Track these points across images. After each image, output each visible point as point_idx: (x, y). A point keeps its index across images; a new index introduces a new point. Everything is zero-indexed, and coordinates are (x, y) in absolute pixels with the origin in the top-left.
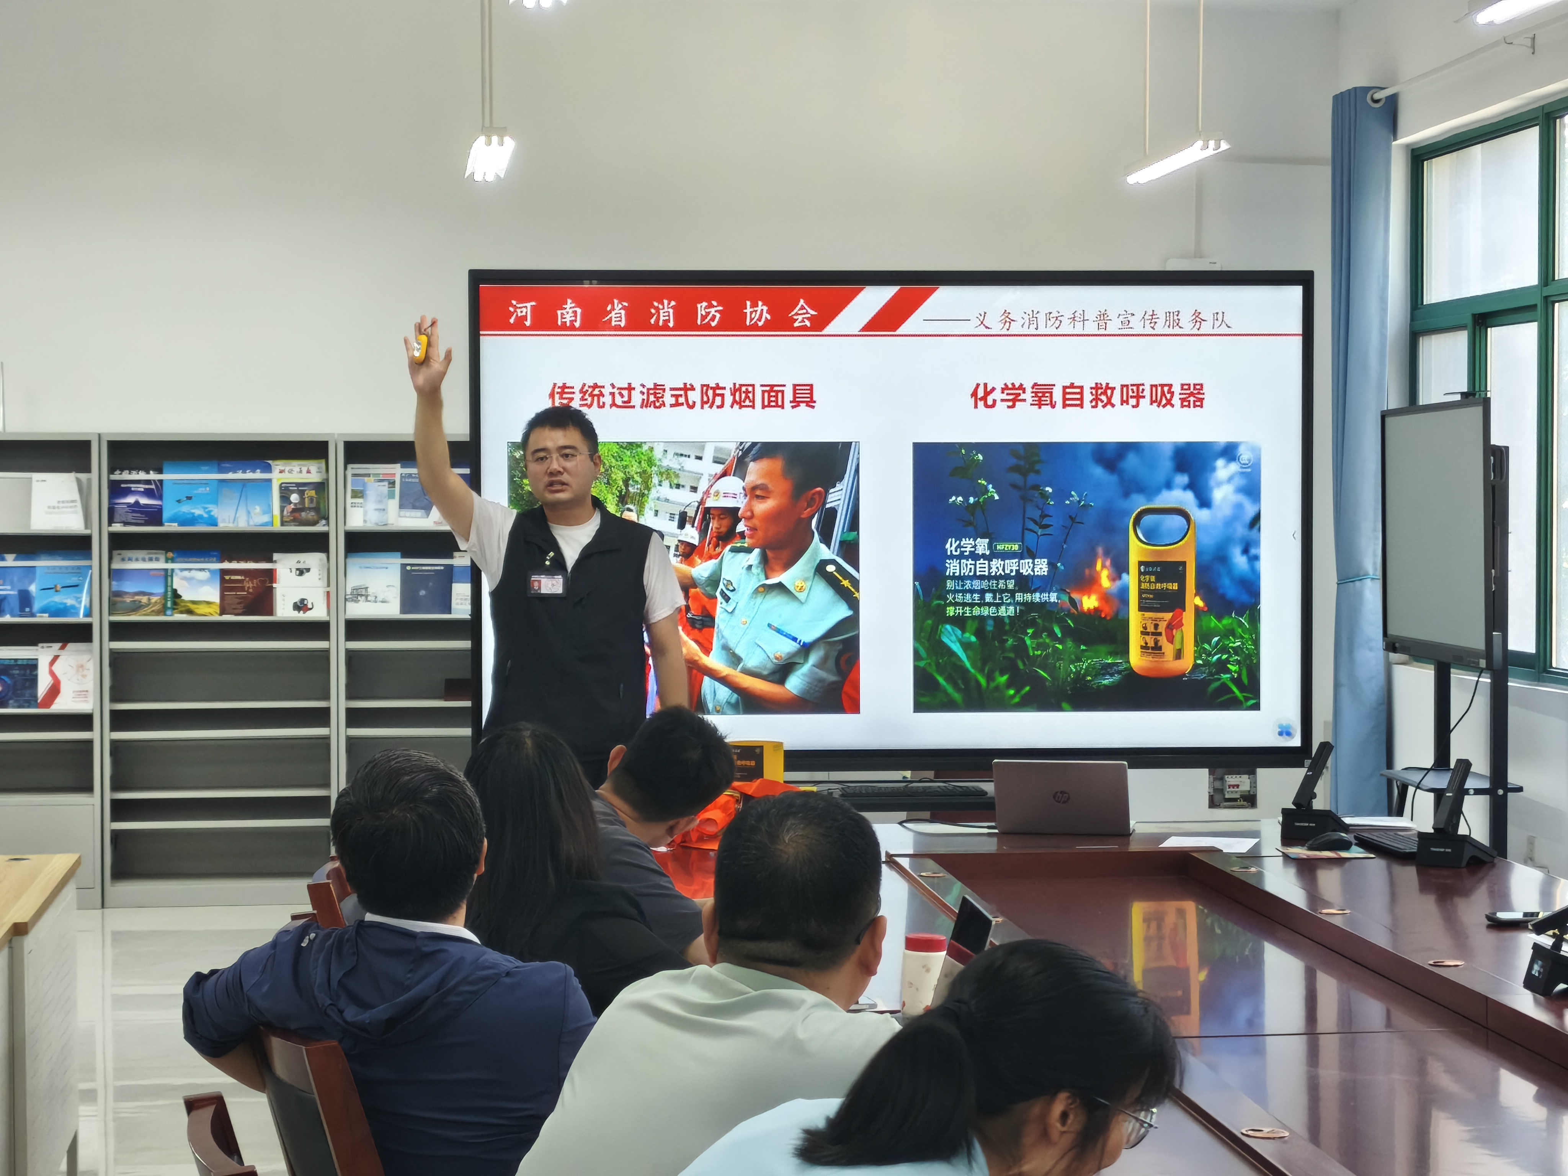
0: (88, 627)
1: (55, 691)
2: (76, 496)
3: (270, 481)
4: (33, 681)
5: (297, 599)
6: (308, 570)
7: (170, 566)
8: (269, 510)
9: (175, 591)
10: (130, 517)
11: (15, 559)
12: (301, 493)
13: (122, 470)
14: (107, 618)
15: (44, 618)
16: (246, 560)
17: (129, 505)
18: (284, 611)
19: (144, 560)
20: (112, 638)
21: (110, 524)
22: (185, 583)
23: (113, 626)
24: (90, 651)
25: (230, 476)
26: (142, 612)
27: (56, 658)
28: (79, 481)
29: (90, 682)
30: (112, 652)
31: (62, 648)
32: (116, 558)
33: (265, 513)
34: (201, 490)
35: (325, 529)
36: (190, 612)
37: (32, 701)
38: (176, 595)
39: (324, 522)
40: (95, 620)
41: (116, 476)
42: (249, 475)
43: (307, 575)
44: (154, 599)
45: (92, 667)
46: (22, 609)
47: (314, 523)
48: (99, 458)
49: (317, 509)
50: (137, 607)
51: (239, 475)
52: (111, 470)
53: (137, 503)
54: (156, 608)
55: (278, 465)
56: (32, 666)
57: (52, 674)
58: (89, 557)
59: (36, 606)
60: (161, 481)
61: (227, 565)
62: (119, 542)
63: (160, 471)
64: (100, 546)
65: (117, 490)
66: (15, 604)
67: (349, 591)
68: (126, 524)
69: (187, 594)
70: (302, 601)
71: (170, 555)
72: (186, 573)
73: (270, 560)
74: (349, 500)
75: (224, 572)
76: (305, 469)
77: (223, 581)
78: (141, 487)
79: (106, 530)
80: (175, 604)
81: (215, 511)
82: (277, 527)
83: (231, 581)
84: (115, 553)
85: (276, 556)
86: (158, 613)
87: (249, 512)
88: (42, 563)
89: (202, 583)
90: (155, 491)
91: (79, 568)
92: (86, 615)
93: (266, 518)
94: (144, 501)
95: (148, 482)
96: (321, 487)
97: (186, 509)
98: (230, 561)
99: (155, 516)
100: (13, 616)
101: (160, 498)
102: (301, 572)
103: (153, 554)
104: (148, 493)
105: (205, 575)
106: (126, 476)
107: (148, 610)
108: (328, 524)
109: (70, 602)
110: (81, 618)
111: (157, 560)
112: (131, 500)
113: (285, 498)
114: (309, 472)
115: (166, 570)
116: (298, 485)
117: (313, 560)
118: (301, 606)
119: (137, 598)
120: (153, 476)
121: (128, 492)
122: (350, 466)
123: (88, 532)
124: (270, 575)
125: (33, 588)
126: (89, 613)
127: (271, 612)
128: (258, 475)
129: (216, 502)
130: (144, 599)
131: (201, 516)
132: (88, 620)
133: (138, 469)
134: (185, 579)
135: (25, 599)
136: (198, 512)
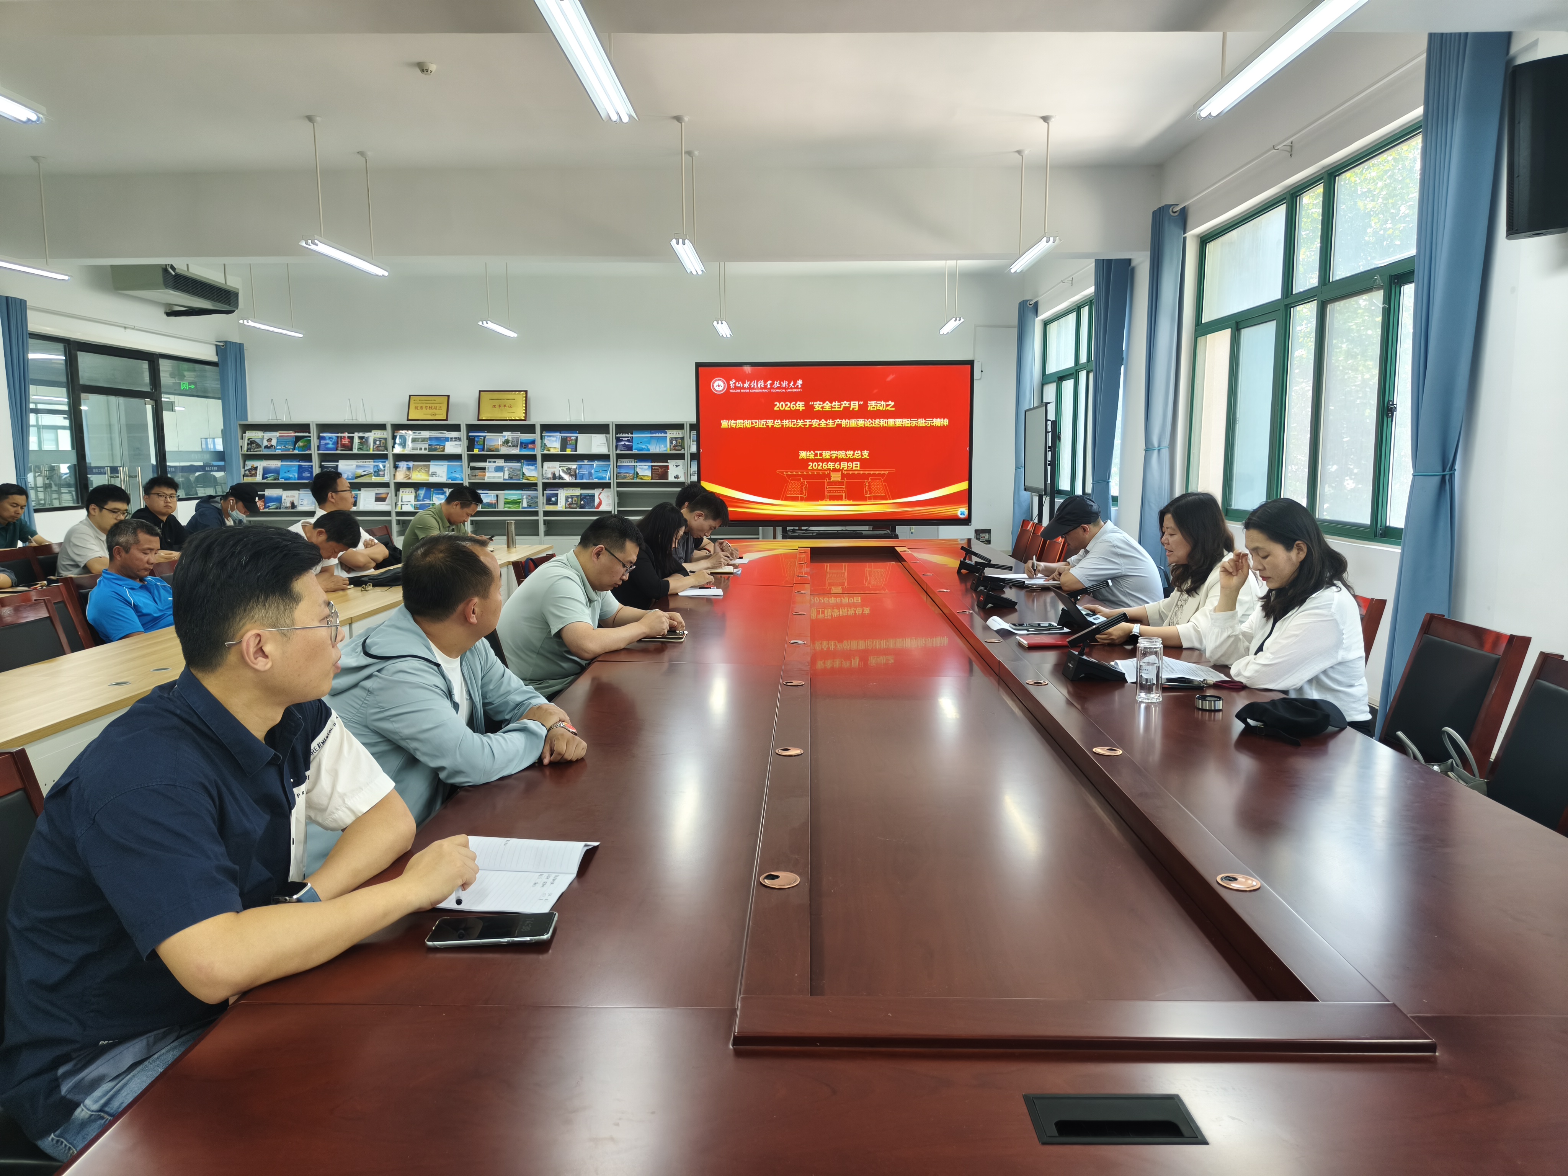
0: (610, 483)
1: (600, 504)
2: (606, 442)
3: (667, 437)
4: (594, 501)
5: (675, 475)
6: (679, 466)
7: (636, 464)
8: (666, 446)
9: (637, 472)
10: (622, 449)
11: (588, 462)
12: (676, 441)
13: (620, 433)
14: (616, 481)
15: (596, 481)
16: (660, 462)
17: (622, 445)
18: (671, 478)
19: (627, 462)
20: (618, 487)
21: (616, 451)
22: (640, 470)
23: (618, 483)
24: (611, 491)
25: (654, 435)
26: (627, 478)
27: (601, 493)
28: (606, 437)
29: (611, 501)
30: (617, 492)
31: (602, 490)
32: (619, 462)
33: (665, 447)
34: (645, 440)
35: (684, 452)
36: (642, 479)
37: (593, 507)
38: (637, 473)
39: (683, 450)
40: (612, 481)
41: (617, 436)
42: (660, 435)
43: (678, 467)
44: (630, 475)
45: (611, 496)
46: (589, 478)
47: (680, 450)
48: (612, 429)
49: (681, 446)
50: (625, 477)
51: (657, 435)
52: (616, 433)
53: (625, 444)
54: (631, 477)
55: (669, 432)
56: (593, 496)
57: (599, 498)
58: (610, 461)
59: (594, 477)
60: (632, 437)
61: (653, 464)
62: (619, 456)
63: (632, 434)
64: (613, 458)
65: (618, 440)
66: (587, 476)
67: (692, 472)
68: (621, 451)
69: (641, 473)
70: (677, 475)
71: (636, 461)
72: (640, 467)
73: (667, 462)
74: (691, 443)
75: (652, 466)
76: (678, 433)
77: (652, 469)
78: (626, 439)
79: (615, 452)
80: (637, 476)
81: (649, 447)
82: (669, 452)
83: (655, 469)
84: (619, 460)
85: (669, 461)
86: (632, 479)
87: (660, 447)
88: (595, 464)
89: (646, 469)
90: (630, 440)
91: (607, 465)
92: (608, 480)
93: (665, 449)
94: (627, 443)
95: (628, 437)
96: (682, 439)
97: (640, 446)
98: (655, 463)
99: (630, 448)
100: (586, 480)
101: (632, 443)
102: (677, 466)
103: (631, 460)
104: (628, 441)
105: (647, 467)
106: (621, 435)
107: (628, 478)
108: (684, 451)
109: (604, 475)
110: (607, 481)
111: (632, 462)
112: (623, 443)
113: (671, 442)
114: (679, 434)
115: (634, 466)
116: (675, 438)
117: (680, 462)
118: (676, 477)
119: (625, 474)
120: (630, 435)
121: (622, 440)
122: (692, 432)
123: (609, 453)
124: (667, 467)
125: (593, 471)
126: (610, 479)
127: (667, 479)
128: (663, 435)
129: (649, 444)
130: (628, 475)
131: (644, 448)
132: (609, 481)
133: (625, 433)
134: (640, 468)
135: (590, 474)
136: (644, 447)
